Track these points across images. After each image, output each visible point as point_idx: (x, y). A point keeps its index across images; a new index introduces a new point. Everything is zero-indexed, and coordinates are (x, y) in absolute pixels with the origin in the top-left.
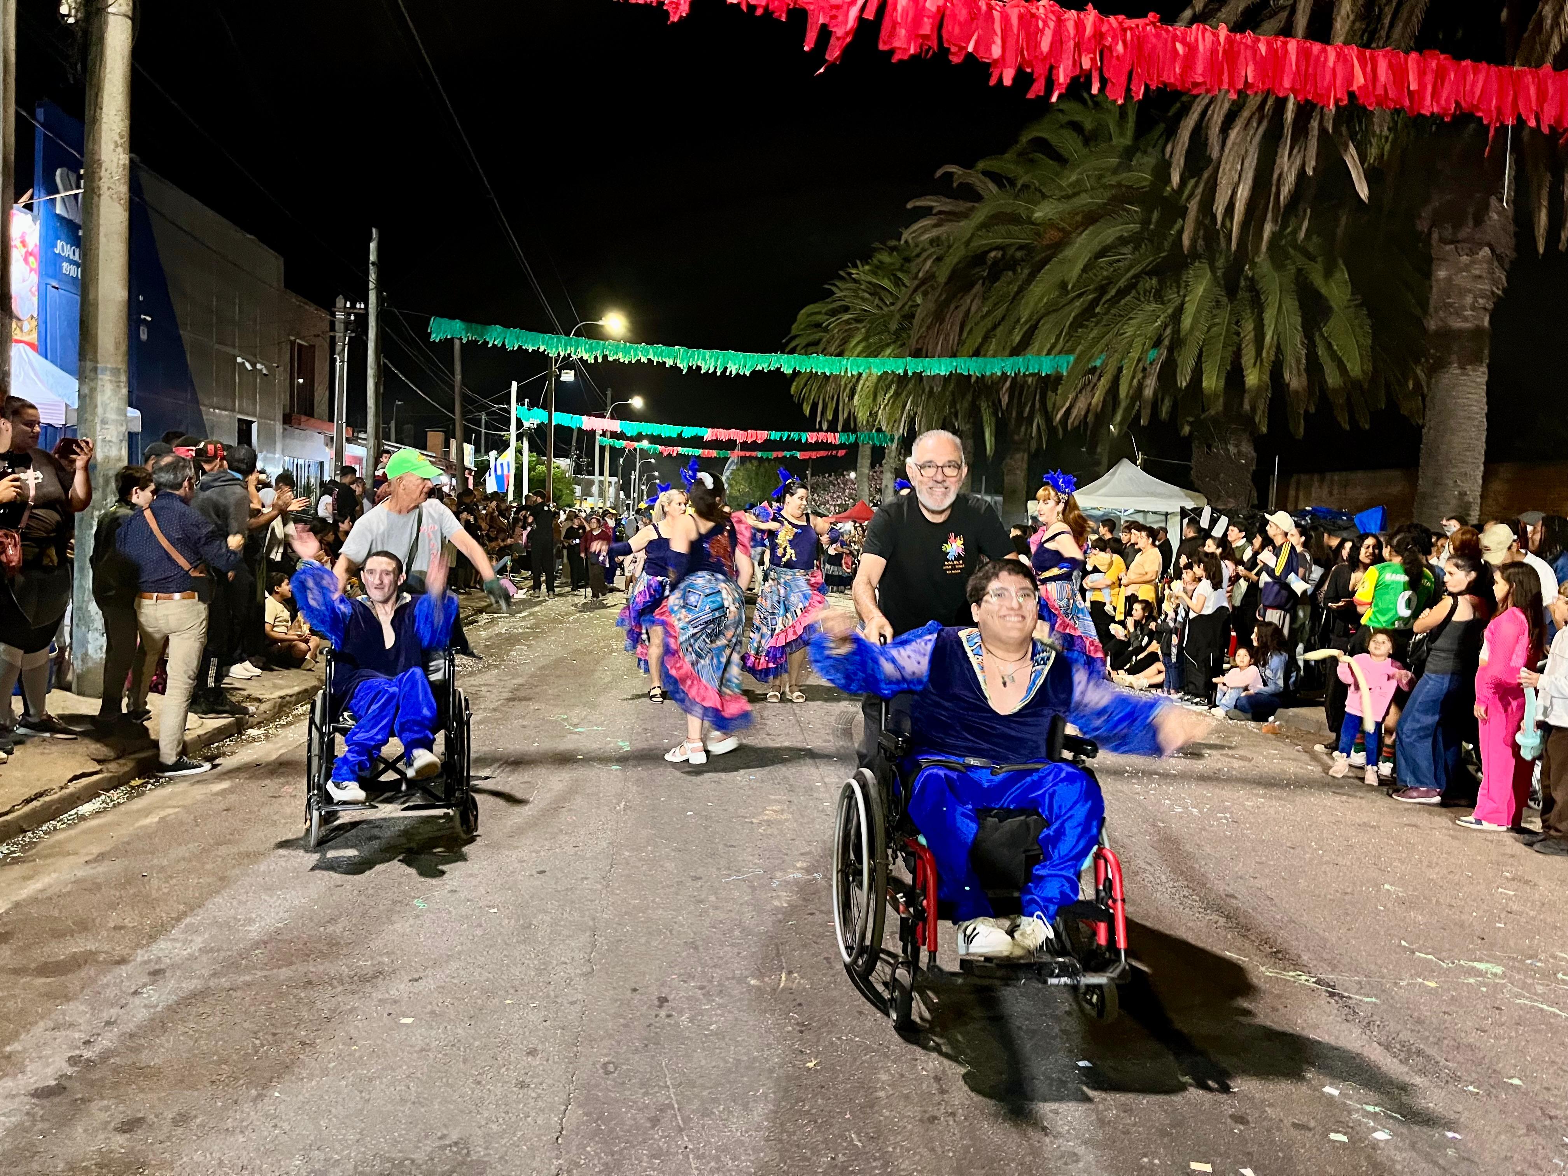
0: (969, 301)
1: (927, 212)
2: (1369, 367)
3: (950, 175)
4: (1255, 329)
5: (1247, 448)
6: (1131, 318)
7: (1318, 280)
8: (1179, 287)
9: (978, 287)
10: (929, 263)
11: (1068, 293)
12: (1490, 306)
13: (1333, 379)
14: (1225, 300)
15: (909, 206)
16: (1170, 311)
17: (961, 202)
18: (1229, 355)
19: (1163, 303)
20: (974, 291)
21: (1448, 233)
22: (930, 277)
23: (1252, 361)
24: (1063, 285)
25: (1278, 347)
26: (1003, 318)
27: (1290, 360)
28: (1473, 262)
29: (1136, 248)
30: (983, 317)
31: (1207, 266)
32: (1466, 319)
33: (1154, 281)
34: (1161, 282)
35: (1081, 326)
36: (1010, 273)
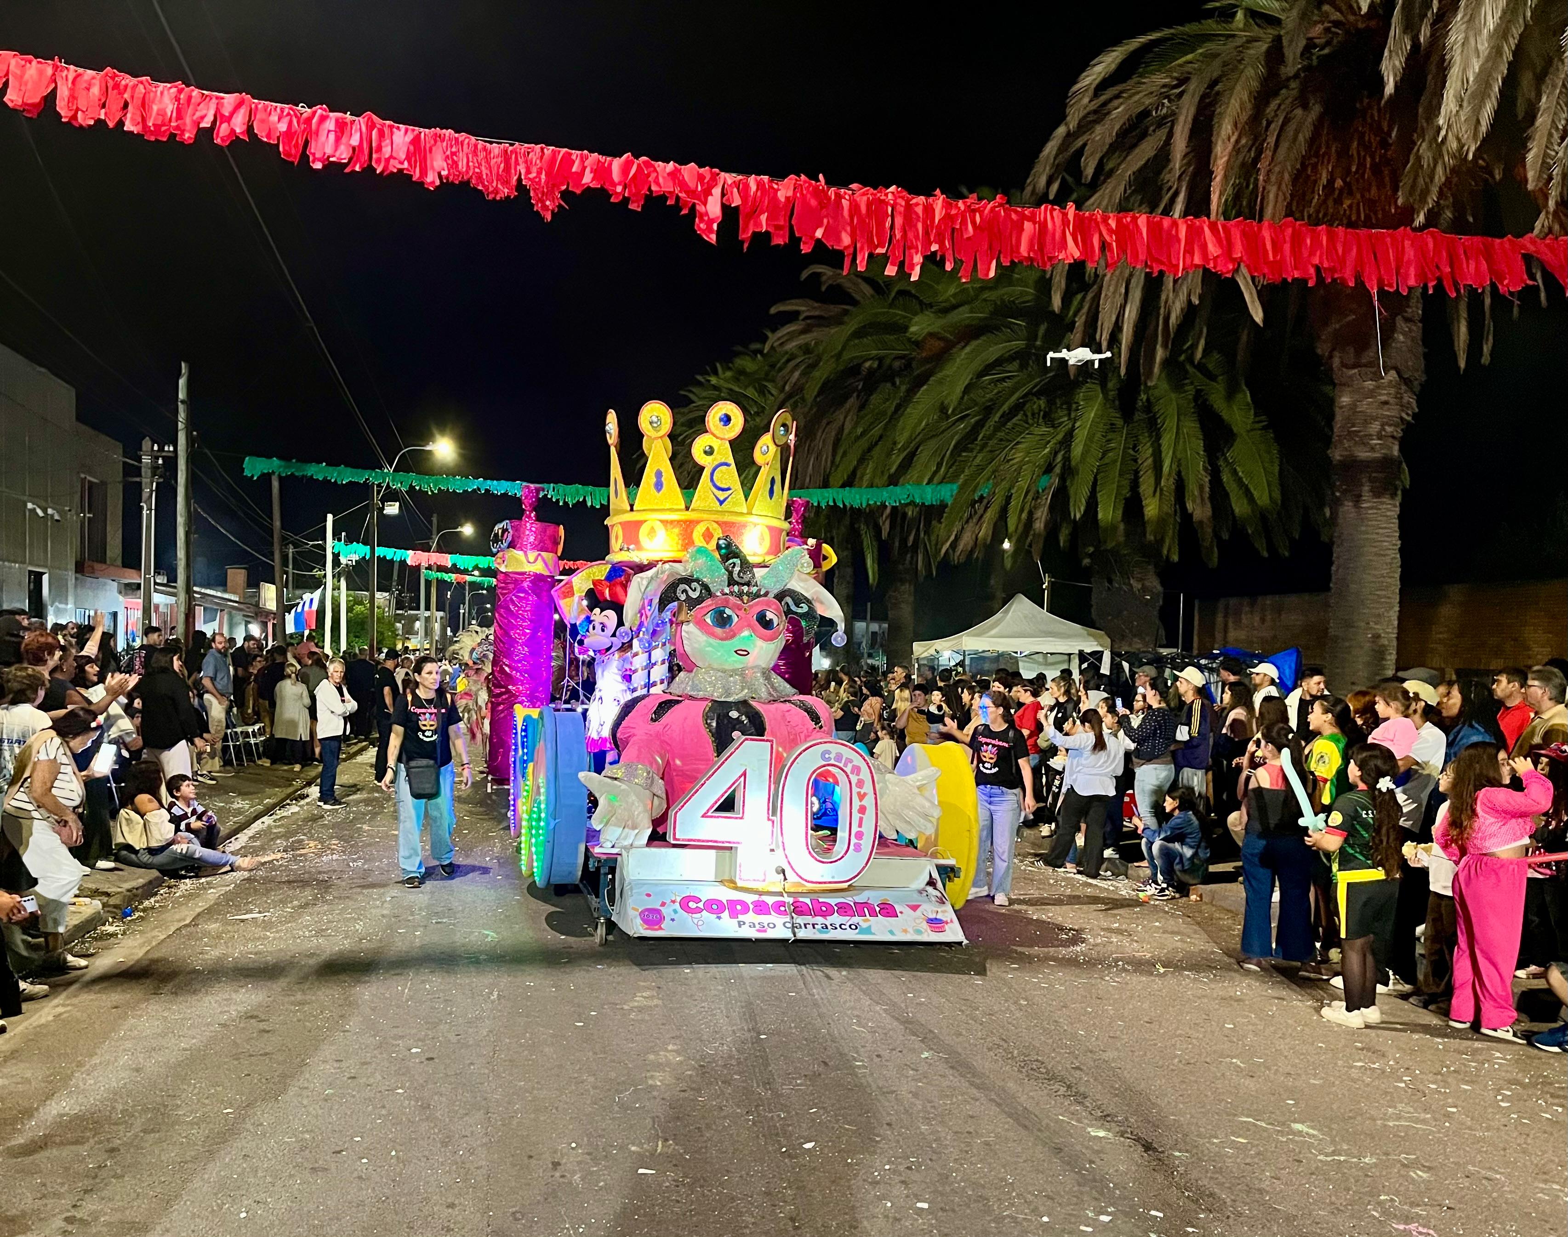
0: (842, 417)
1: (792, 317)
2: (1277, 495)
3: (817, 276)
4: (1153, 454)
5: (1154, 583)
6: (1018, 443)
7: (1218, 401)
8: (1069, 409)
9: (852, 401)
10: (797, 374)
11: (948, 417)
12: (1400, 434)
13: (1239, 507)
14: (1119, 422)
15: (773, 311)
16: (1060, 437)
17: (832, 307)
18: (1126, 483)
19: (1053, 426)
20: (847, 405)
21: (1351, 358)
22: (798, 389)
23: (1151, 489)
24: (943, 409)
25: (1179, 473)
26: (881, 437)
27: (1192, 488)
28: (1378, 387)
29: (1023, 366)
30: (858, 438)
31: (1099, 388)
32: (1372, 449)
33: (1042, 403)
34: (1051, 402)
35: (965, 449)
36: (889, 385)
